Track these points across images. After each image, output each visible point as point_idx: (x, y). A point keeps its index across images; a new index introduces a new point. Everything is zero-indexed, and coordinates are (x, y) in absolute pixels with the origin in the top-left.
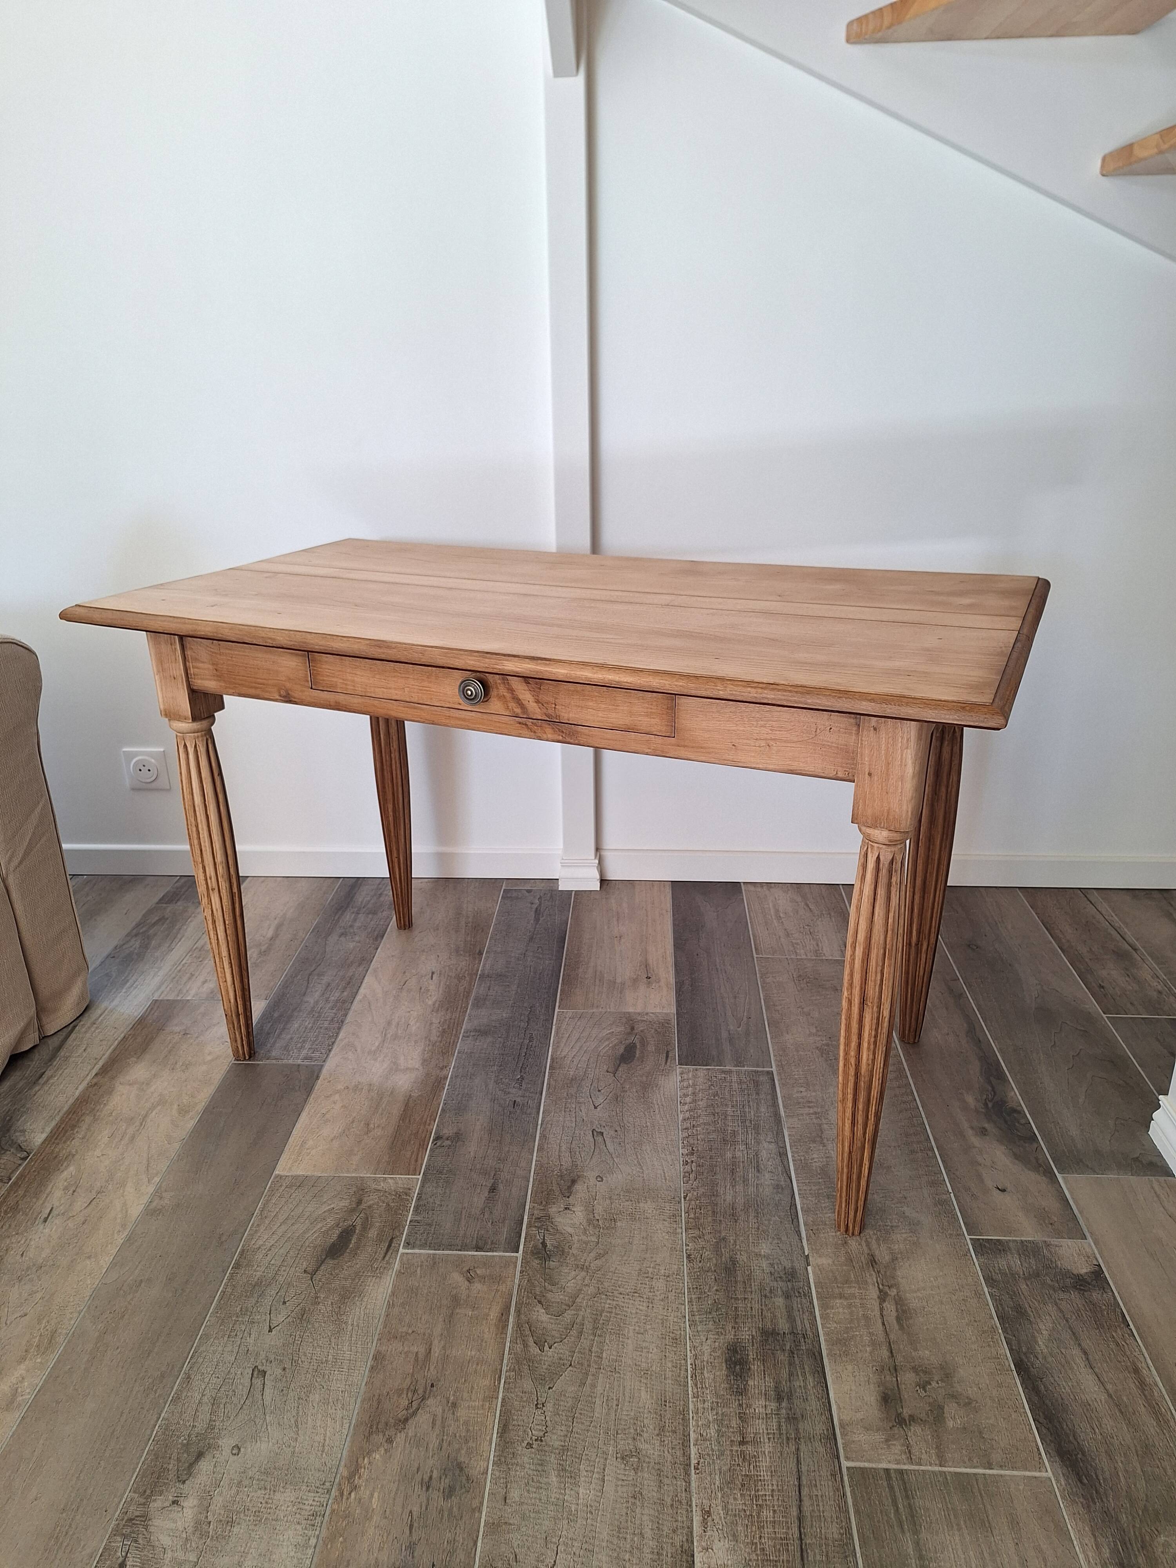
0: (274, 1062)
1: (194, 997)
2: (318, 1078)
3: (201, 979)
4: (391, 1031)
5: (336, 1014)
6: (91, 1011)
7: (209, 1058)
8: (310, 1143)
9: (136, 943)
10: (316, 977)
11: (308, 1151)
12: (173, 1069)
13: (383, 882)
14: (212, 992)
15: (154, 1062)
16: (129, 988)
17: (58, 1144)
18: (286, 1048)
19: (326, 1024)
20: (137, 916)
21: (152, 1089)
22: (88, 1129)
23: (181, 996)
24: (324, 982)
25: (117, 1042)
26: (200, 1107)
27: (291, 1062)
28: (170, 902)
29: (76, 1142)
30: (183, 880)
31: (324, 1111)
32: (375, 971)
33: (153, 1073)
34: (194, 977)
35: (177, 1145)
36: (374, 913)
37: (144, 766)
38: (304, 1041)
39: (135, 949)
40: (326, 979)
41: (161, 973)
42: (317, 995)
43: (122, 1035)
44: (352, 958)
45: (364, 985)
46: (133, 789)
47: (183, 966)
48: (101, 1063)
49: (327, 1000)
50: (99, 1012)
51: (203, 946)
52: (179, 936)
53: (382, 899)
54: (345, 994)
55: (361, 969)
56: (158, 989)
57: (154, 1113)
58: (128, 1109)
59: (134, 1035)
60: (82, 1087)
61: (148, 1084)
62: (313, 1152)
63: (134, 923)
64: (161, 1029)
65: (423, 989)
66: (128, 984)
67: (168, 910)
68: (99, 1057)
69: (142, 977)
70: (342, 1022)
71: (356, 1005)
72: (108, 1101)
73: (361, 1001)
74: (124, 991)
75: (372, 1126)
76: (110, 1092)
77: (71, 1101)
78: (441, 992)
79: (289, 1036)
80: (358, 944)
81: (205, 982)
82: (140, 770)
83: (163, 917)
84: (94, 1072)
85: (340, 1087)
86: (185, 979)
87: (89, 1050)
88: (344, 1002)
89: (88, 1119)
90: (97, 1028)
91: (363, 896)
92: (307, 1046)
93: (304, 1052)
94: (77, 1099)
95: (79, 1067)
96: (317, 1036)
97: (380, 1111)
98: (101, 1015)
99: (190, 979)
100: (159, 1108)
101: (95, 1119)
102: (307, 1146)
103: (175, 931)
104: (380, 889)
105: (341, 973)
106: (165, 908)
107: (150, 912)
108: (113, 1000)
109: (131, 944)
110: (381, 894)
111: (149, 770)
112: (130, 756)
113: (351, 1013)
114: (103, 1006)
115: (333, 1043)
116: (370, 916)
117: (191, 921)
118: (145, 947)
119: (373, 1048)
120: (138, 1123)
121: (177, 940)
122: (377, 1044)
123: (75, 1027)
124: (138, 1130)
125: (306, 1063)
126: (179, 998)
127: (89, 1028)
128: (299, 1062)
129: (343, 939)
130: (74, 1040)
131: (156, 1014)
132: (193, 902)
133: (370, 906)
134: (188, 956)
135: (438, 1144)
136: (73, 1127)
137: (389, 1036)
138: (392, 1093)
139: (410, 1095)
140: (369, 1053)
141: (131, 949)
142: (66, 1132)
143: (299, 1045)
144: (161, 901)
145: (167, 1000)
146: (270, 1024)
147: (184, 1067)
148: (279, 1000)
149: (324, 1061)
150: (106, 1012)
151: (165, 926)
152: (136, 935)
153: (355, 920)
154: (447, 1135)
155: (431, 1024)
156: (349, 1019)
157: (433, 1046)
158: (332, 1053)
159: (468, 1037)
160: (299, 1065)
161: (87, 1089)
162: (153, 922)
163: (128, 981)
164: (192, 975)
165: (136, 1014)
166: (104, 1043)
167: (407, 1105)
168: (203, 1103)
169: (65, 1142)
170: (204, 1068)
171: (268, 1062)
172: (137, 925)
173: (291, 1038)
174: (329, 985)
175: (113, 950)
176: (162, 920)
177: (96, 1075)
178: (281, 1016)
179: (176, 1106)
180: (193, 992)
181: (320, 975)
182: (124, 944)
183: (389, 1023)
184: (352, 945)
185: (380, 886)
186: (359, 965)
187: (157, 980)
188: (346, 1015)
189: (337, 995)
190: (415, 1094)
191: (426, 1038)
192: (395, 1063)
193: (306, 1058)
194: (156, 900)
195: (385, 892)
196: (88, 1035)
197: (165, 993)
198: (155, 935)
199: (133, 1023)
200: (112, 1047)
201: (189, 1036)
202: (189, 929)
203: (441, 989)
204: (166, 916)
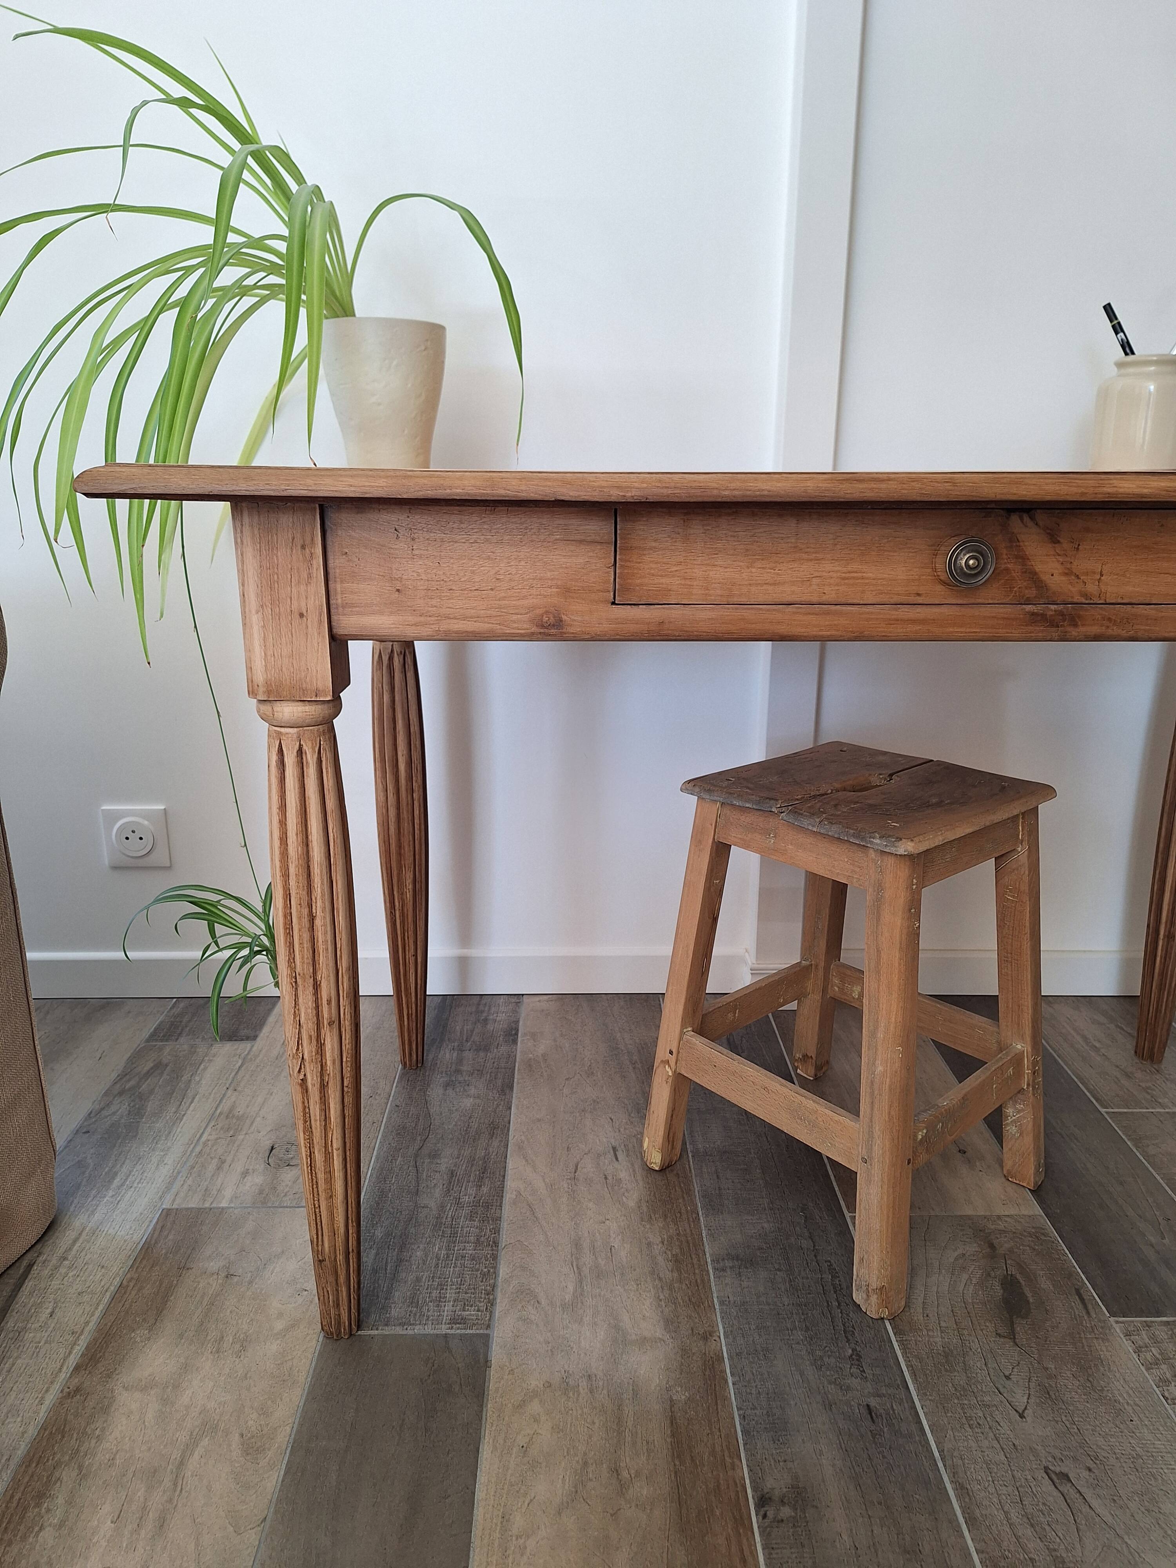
0: (399, 1330)
1: (231, 1201)
2: (487, 1363)
3: (239, 1167)
4: (587, 1259)
5: (481, 1230)
6: (57, 1234)
7: (279, 1325)
8: (518, 1522)
9: (120, 1107)
10: (427, 1161)
11: (521, 1541)
12: (218, 1352)
13: (483, 1002)
14: (261, 1192)
15: (181, 1336)
16: (119, 1188)
17: (10, 1543)
18: (413, 1301)
19: (470, 1250)
20: (117, 1061)
21: (185, 1399)
22: (70, 1503)
23: (211, 1200)
24: (443, 1168)
25: (108, 1294)
26: (284, 1436)
27: (429, 1330)
28: (167, 1037)
29: (47, 1536)
30: (182, 1005)
31: (522, 1440)
32: (520, 1148)
33: (182, 1360)
34: (226, 1166)
35: (252, 1537)
36: (487, 1049)
37: (133, 832)
38: (441, 1286)
39: (122, 1117)
40: (445, 1163)
41: (170, 1159)
42: (437, 1193)
43: (117, 1282)
44: (475, 1125)
45: (510, 1172)
46: (115, 868)
47: (205, 1144)
48: (83, 1343)
49: (458, 1202)
50: (70, 1235)
51: (230, 1111)
52: (190, 1093)
53: (490, 1027)
54: (485, 1189)
55: (495, 1143)
56: (168, 1188)
57: (196, 1455)
58: (144, 1448)
59: (138, 1280)
60: (50, 1398)
61: (176, 1387)
62: (531, 1544)
63: (114, 1075)
64: (183, 1268)
65: (610, 1178)
66: (117, 1182)
67: (167, 1050)
68: (77, 1329)
69: (139, 1167)
70: (496, 1244)
71: (508, 1212)
72: (103, 1429)
73: (514, 1203)
74: (111, 1193)
75: (625, 1474)
76: (105, 1408)
77: (32, 1431)
78: (641, 1183)
79: (411, 1277)
80: (478, 1101)
81: (245, 1174)
82: (127, 838)
83: (160, 1063)
84: (72, 1361)
85: (534, 1382)
86: (212, 1167)
87: (58, 1314)
88: (487, 1206)
89: (68, 1475)
90: (70, 1268)
91: (459, 1024)
92: (450, 1294)
93: (448, 1309)
94: (44, 1428)
95: (43, 1351)
96: (461, 1275)
97: (628, 1439)
98: (75, 1241)
99: (219, 1168)
100: (205, 1442)
101: (83, 1475)
102: (515, 1531)
103: (182, 1085)
104: (482, 1012)
105: (467, 1152)
106: (161, 1049)
107: (138, 1055)
108: (93, 1213)
109: (113, 1108)
110: (486, 1020)
111: (141, 838)
112: (112, 817)
113: (505, 1225)
114: (77, 1223)
115: (494, 1287)
116: (482, 1054)
117: (205, 1069)
118: (137, 1113)
119: (568, 1297)
120: (167, 1483)
121: (187, 1101)
122: (571, 1288)
123: (30, 1266)
124: (170, 1501)
125: (457, 1331)
126: (207, 1205)
127: (56, 1268)
128: (444, 1329)
129: (450, 1091)
130: (31, 1293)
131: (171, 1237)
132: (203, 1038)
133: (476, 1038)
134: (209, 1129)
135: (770, 1514)
136: (40, 1497)
137: (586, 1271)
138: (635, 1394)
139: (671, 1400)
140: (564, 1307)
141: (115, 1118)
142: (25, 1509)
143: (435, 1294)
144: (153, 1037)
145: (187, 1209)
146: (374, 1252)
147: (237, 1347)
148: (378, 1204)
149: (488, 1327)
150: (84, 1234)
151: (165, 1076)
152: (121, 1093)
153: (460, 1061)
154: (777, 1492)
155: (649, 1244)
156: (505, 1238)
157: (670, 1289)
158: (498, 1309)
159: (723, 1270)
160: (446, 1336)
161: (61, 1402)
162: (146, 1069)
163: (116, 1174)
164: (223, 1162)
165: (136, 1238)
166: (86, 1298)
167: (673, 1421)
168: (288, 1429)
169: (24, 1538)
170: (273, 1347)
171: (388, 1331)
172: (122, 1076)
173: (418, 1280)
174: (452, 1174)
175: (86, 1120)
176: (159, 1066)
177: (77, 1368)
178: (388, 1234)
179: (235, 1438)
180: (228, 1193)
181: (435, 1155)
182: (103, 1109)
183: (577, 1245)
184: (468, 1103)
185: (481, 1008)
186: (492, 1135)
187: (165, 1171)
188: (497, 1231)
189: (472, 1191)
190: (681, 1396)
191: (652, 1273)
192: (617, 1328)
193: (454, 1321)
194: (146, 1034)
195: (491, 1017)
196: (55, 1283)
197: (182, 1194)
198: (151, 1092)
199: (133, 1258)
200: (101, 1307)
201: (236, 1279)
202: (203, 1082)
203: (639, 1178)
204: (165, 1061)
